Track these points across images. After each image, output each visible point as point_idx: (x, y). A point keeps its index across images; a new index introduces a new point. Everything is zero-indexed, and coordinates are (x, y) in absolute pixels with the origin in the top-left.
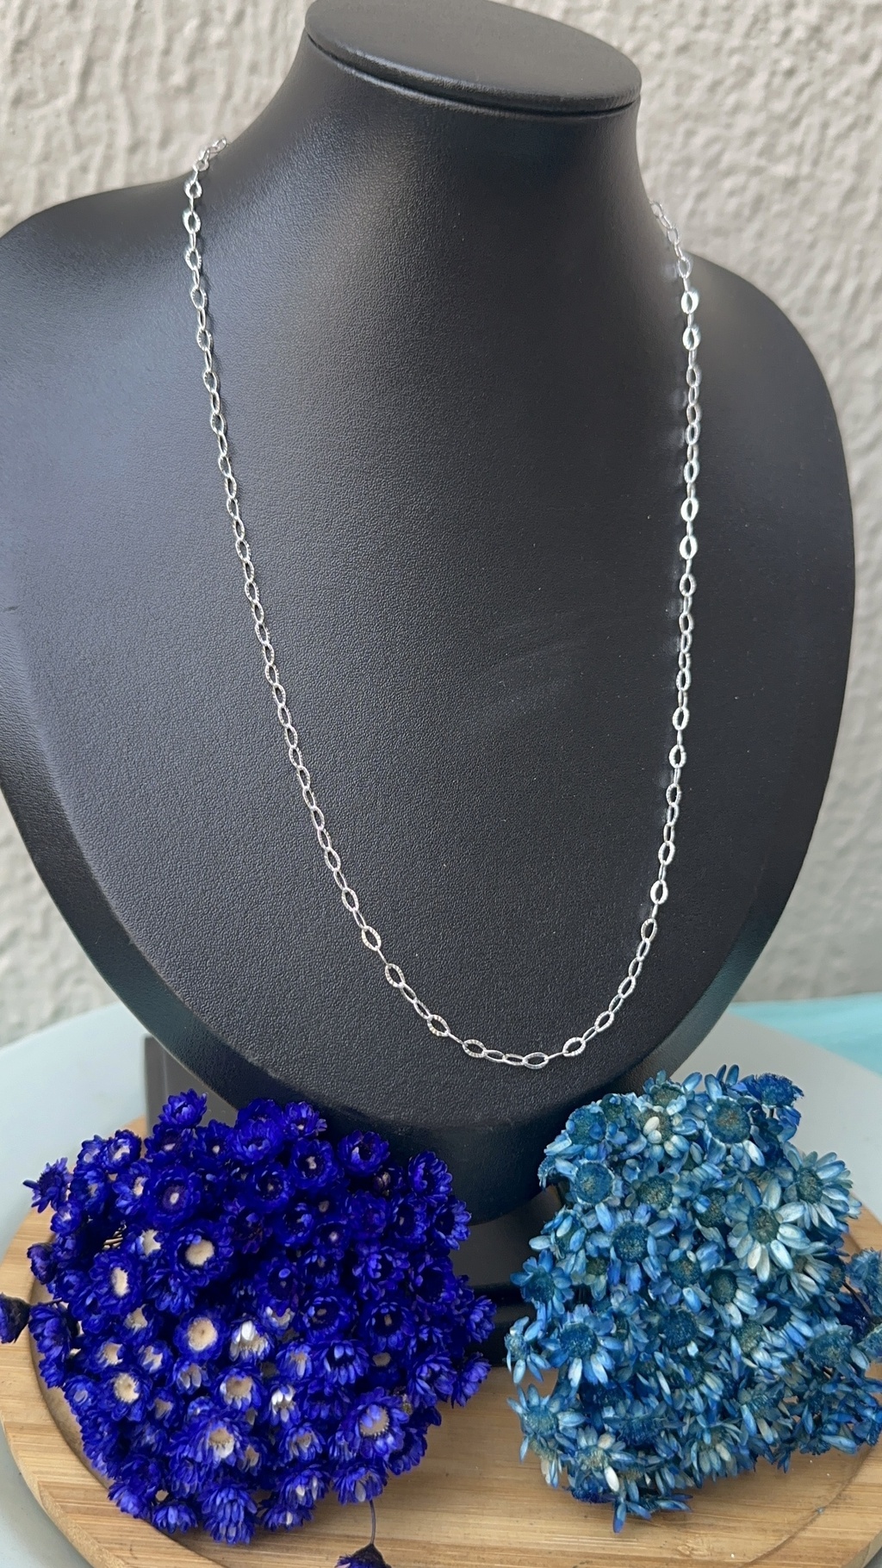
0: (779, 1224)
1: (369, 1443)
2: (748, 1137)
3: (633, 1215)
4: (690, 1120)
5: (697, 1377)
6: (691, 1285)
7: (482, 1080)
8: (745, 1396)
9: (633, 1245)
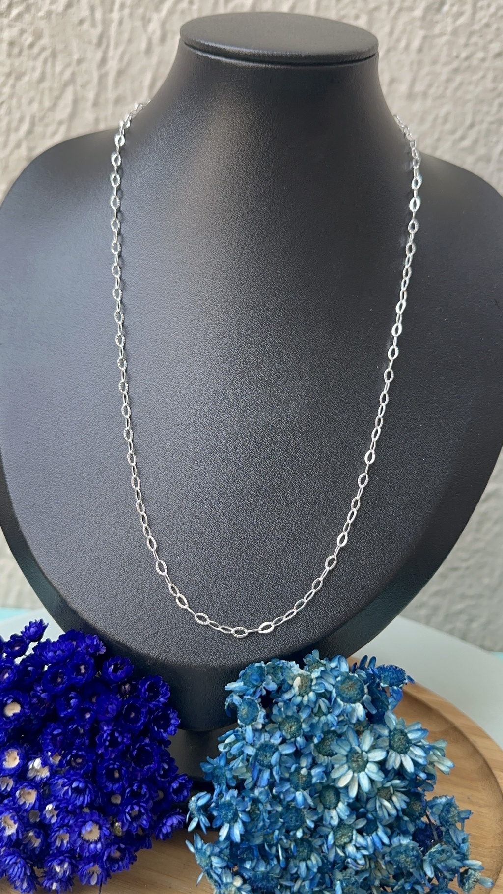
0: (368, 762)
1: (86, 845)
2: (361, 701)
3: (271, 737)
4: (322, 683)
5: (305, 854)
6: (301, 790)
7: (205, 639)
8: (339, 875)
9: (266, 756)
